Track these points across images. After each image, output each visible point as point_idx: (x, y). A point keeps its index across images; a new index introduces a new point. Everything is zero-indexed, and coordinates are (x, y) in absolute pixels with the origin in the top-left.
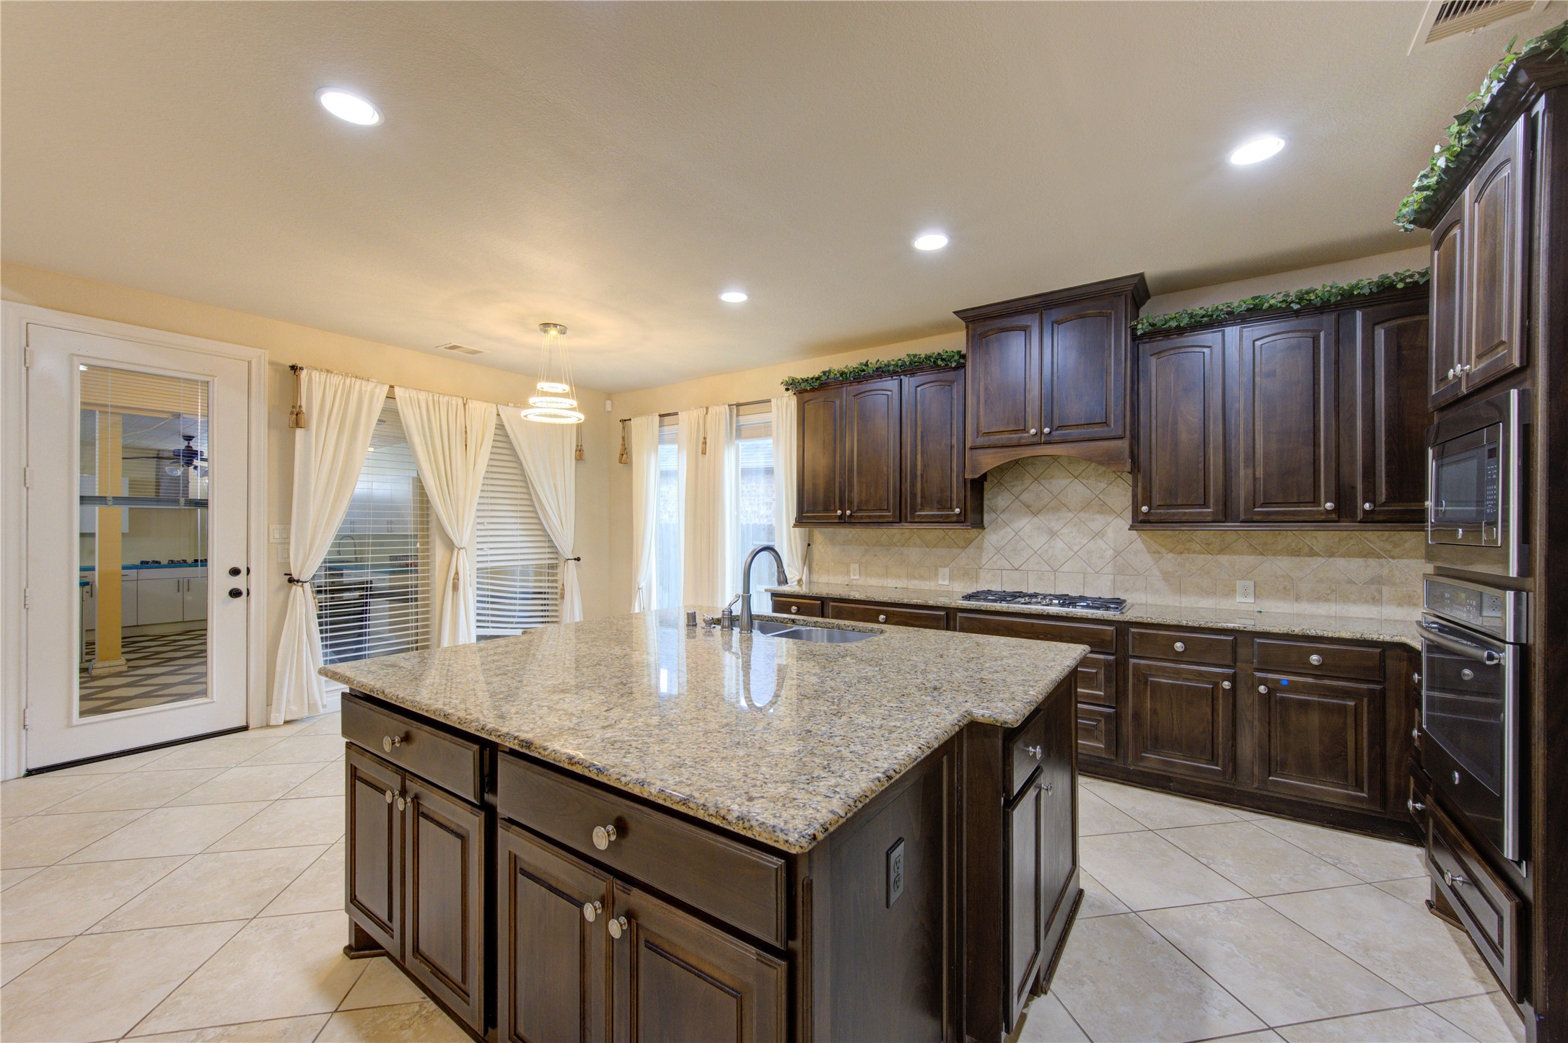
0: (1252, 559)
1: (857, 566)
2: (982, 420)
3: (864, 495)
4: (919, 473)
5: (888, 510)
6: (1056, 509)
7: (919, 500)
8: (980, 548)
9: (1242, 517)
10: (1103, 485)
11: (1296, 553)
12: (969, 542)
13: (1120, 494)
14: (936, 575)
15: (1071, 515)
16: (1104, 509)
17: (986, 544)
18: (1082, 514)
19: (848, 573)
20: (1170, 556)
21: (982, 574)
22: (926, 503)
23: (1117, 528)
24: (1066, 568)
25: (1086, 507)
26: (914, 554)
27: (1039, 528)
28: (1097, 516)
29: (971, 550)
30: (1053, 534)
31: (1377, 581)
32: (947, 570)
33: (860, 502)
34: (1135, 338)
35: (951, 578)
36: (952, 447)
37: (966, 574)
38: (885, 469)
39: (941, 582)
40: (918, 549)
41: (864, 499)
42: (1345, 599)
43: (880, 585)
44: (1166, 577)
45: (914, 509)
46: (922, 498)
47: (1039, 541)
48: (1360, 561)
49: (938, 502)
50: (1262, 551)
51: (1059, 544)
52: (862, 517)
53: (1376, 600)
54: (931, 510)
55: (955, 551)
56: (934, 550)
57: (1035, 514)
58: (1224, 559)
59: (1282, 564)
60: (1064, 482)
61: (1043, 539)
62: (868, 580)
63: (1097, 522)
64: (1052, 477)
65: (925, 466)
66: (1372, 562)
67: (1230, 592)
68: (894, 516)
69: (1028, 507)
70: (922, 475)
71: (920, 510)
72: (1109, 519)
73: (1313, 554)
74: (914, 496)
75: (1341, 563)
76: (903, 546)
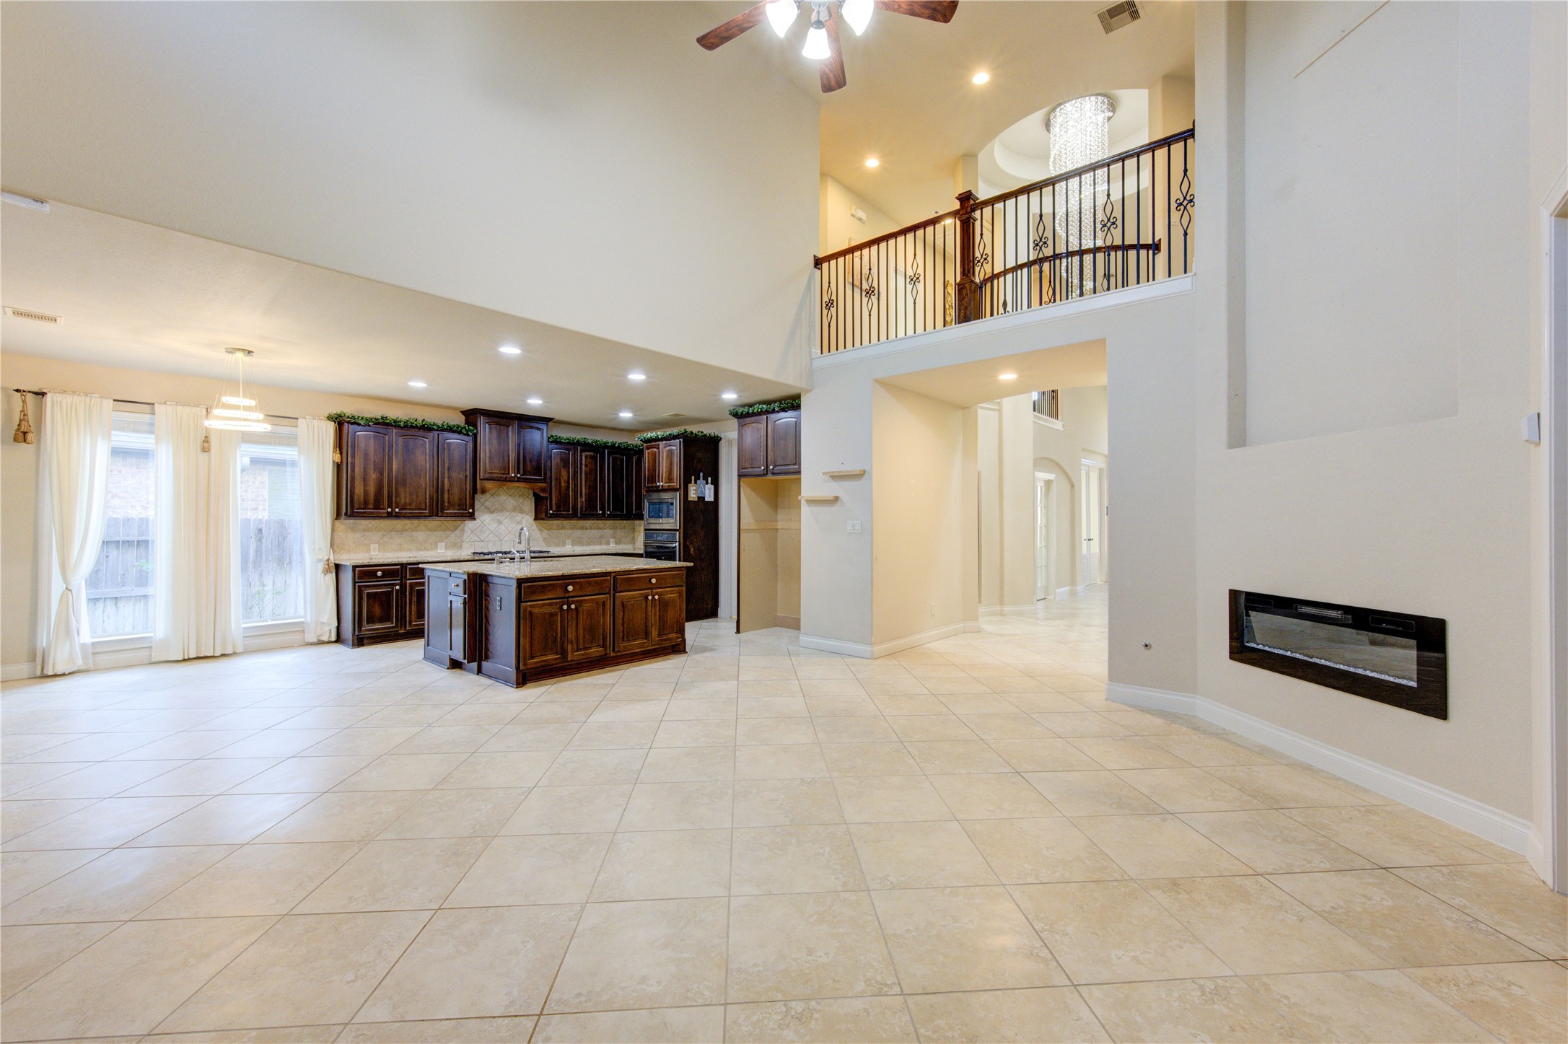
0: (570, 531)
1: (377, 545)
2: (488, 466)
3: (408, 499)
4: (446, 488)
5: (425, 509)
6: (502, 510)
7: (446, 504)
8: (463, 531)
9: (579, 515)
10: (521, 500)
11: (582, 528)
12: (456, 528)
13: (529, 505)
14: (436, 547)
15: (508, 513)
16: (522, 511)
17: (466, 528)
18: (513, 513)
19: (369, 551)
20: (546, 531)
21: (464, 544)
22: (451, 505)
23: (526, 520)
24: (505, 539)
25: (514, 510)
26: (420, 535)
27: (493, 520)
28: (519, 514)
29: (458, 532)
30: (500, 522)
31: (601, 537)
32: (443, 544)
33: (405, 504)
34: (549, 441)
35: (446, 548)
36: (466, 477)
37: (458, 545)
38: (423, 484)
39: (439, 551)
40: (424, 533)
41: (408, 501)
42: (594, 544)
43: (396, 556)
44: (544, 539)
45: (443, 510)
46: (449, 502)
47: (493, 526)
48: (597, 531)
49: (459, 506)
50: (573, 528)
51: (503, 527)
52: (406, 513)
53: (601, 544)
54: (454, 509)
55: (448, 533)
56: (434, 533)
57: (492, 513)
58: (562, 531)
59: (578, 533)
60: (505, 498)
61: (495, 525)
62: (386, 554)
63: (519, 517)
64: (500, 495)
65: (450, 485)
66: (600, 531)
67: (564, 545)
68: (429, 512)
69: (488, 509)
70: (448, 490)
71: (447, 510)
72: (524, 515)
73: (586, 529)
74: (443, 501)
75: (593, 531)
76: (413, 530)
